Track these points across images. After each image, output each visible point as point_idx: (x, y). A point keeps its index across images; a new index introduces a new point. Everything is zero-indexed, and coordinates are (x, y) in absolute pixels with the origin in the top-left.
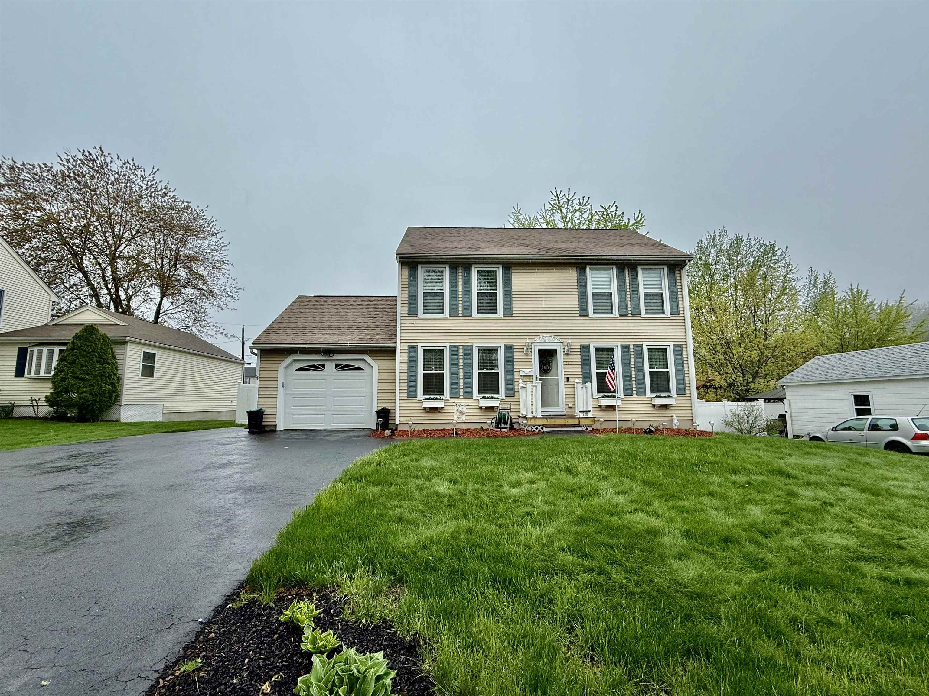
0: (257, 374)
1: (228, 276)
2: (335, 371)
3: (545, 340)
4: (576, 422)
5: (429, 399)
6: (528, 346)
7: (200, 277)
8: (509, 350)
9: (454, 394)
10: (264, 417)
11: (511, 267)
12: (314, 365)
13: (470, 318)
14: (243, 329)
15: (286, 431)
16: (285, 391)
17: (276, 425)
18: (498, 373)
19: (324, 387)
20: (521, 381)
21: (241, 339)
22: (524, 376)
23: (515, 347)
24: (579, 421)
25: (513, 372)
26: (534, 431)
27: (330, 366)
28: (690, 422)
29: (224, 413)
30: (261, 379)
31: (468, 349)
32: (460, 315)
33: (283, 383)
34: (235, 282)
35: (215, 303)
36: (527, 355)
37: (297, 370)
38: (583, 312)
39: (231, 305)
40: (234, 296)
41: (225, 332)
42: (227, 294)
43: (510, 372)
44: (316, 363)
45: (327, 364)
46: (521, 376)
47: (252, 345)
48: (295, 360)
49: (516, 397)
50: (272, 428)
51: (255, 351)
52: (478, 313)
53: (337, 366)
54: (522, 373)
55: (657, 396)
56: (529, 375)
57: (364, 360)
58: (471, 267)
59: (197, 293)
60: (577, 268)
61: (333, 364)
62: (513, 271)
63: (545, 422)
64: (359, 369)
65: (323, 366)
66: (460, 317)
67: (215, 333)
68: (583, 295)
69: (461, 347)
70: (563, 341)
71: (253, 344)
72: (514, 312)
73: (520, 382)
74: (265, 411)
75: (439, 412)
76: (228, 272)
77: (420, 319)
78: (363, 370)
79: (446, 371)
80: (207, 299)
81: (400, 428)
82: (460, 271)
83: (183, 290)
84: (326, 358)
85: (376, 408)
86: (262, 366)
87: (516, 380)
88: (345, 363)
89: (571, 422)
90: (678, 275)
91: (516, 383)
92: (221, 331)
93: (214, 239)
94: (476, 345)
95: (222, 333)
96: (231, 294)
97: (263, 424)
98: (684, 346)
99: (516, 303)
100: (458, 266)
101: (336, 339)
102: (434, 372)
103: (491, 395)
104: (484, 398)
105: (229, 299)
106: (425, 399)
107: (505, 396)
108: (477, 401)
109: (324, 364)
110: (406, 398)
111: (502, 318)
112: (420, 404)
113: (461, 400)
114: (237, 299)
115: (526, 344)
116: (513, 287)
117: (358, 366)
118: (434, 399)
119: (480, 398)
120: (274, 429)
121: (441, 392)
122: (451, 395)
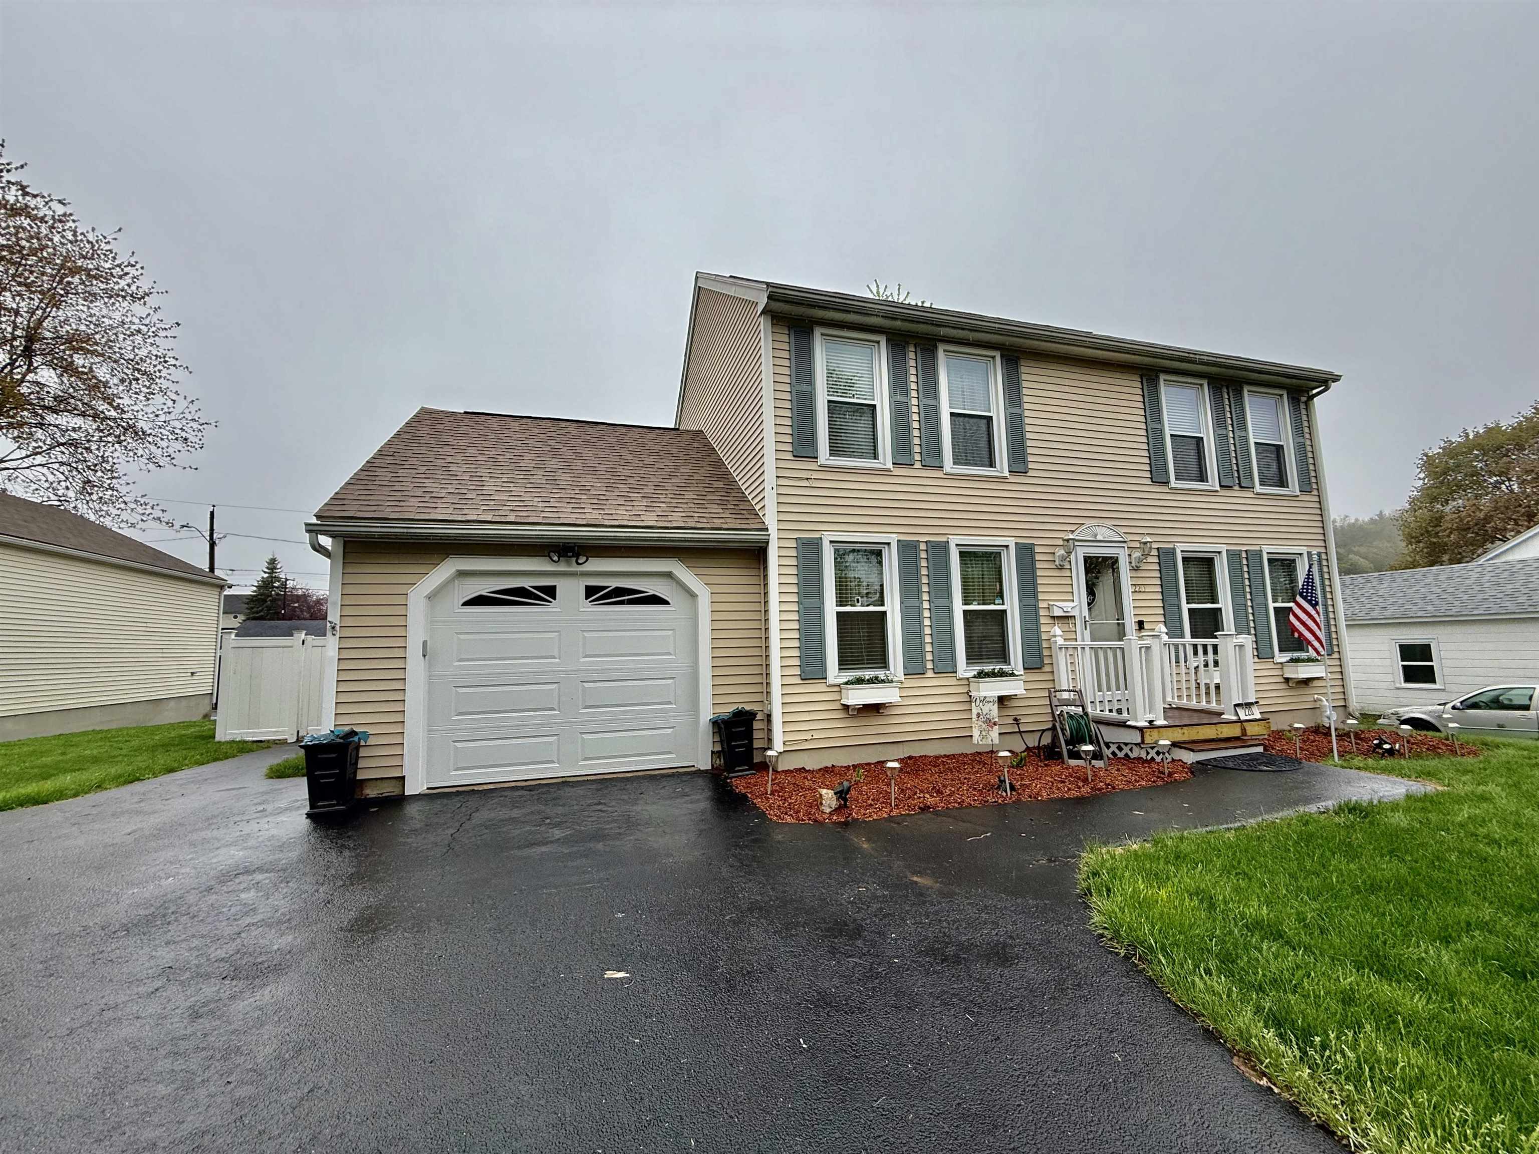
0: (334, 616)
2: (589, 608)
3: (1096, 535)
4: (1235, 731)
5: (859, 681)
6: (1069, 545)
8: (1026, 553)
9: (914, 668)
10: (363, 753)
11: (1018, 358)
12: (523, 588)
13: (939, 474)
14: (212, 514)
15: (434, 796)
16: (430, 667)
17: (403, 778)
18: (1005, 611)
19: (556, 654)
20: (1057, 630)
21: (207, 534)
22: (1059, 617)
23: (1038, 549)
24: (1243, 730)
25: (1036, 609)
27: (571, 591)
28: (1342, 709)
29: (172, 704)
30: (348, 633)
31: (940, 550)
32: (918, 465)
33: (425, 643)
35: (140, 452)
36: (1061, 568)
37: (467, 603)
38: (1158, 477)
40: (191, 438)
42: (173, 433)
43: (1030, 611)
44: (527, 583)
45: (564, 587)
46: (1053, 617)
47: (314, 520)
48: (462, 574)
49: (1047, 669)
50: (388, 790)
51: (325, 541)
52: (954, 463)
53: (590, 591)
54: (1058, 613)
55: (1292, 660)
56: (1068, 618)
57: (669, 575)
58: (936, 348)
60: (1141, 376)
61: (580, 587)
62: (1023, 369)
63: (1179, 735)
64: (655, 600)
65: (551, 591)
66: (917, 471)
68: (1154, 436)
69: (923, 547)
70: (1130, 537)
71: (318, 517)
72: (1030, 466)
73: (1053, 634)
74: (366, 735)
75: (882, 714)
77: (824, 468)
78: (667, 603)
79: (893, 608)
80: (119, 442)
81: (786, 764)
82: (912, 356)
84: (562, 567)
85: (707, 713)
86: (350, 590)
87: (1043, 628)
88: (614, 583)
89: (1226, 732)
91: (1044, 636)
94: (956, 541)
96: (184, 434)
97: (359, 777)
98: (1323, 556)
99: (1032, 447)
100: (908, 343)
102: (858, 609)
103: (994, 668)
104: (981, 675)
105: (178, 445)
106: (846, 683)
107: (1025, 669)
108: (966, 682)
109: (555, 587)
110: (797, 680)
111: (1006, 478)
112: (835, 696)
113: (931, 680)
114: (197, 446)
115: (1061, 542)
116: (1026, 406)
117: (651, 593)
118: (871, 681)
119: (971, 674)
120: (397, 791)
121: (883, 663)
122: (905, 668)
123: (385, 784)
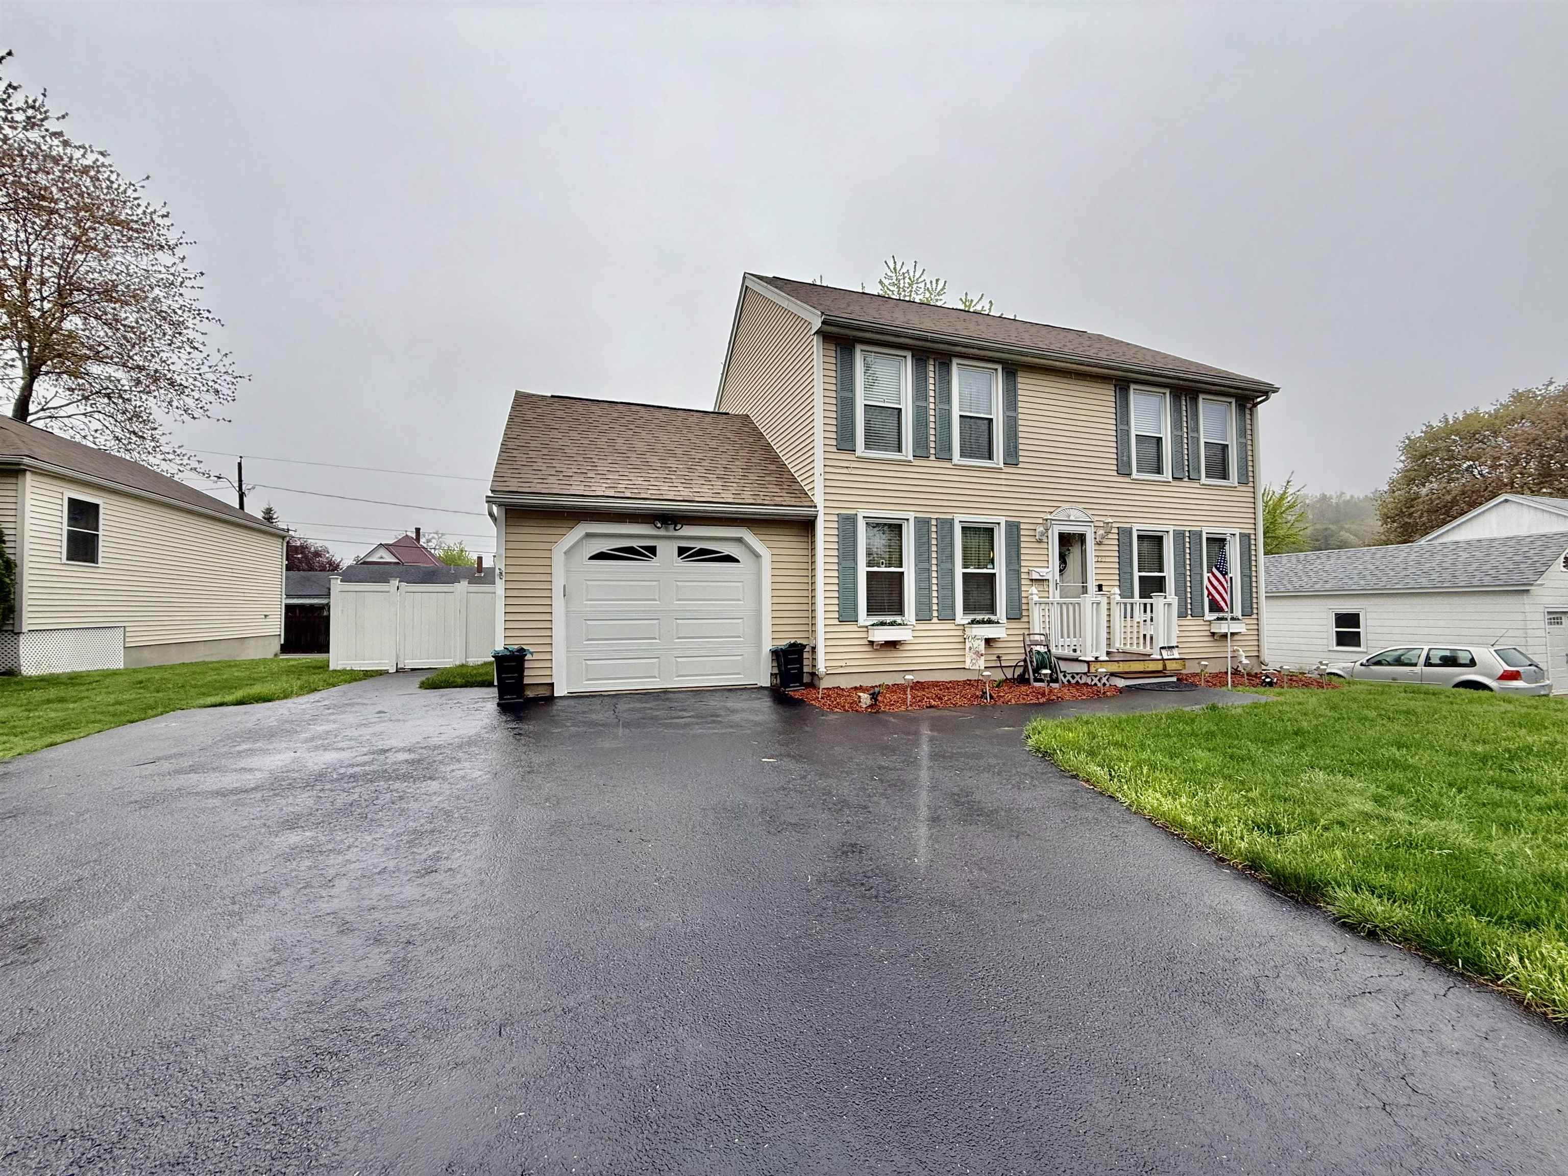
2: (680, 564)
3: (1069, 516)
4: (1159, 666)
6: (1043, 525)
8: (1013, 529)
9: (923, 616)
11: (1017, 370)
12: (633, 548)
13: (948, 465)
14: (240, 465)
15: (576, 697)
16: (567, 603)
17: (552, 684)
18: (994, 574)
19: (657, 597)
20: (1034, 590)
22: (1036, 580)
23: (1022, 526)
24: (1165, 666)
25: (1018, 572)
27: (667, 550)
28: (1258, 660)
29: (252, 642)
30: (510, 578)
31: (946, 525)
32: (932, 457)
33: (565, 587)
34: (227, 361)
36: (1040, 541)
37: (592, 558)
38: (1123, 469)
39: (216, 410)
40: (224, 391)
42: (205, 385)
43: (1014, 572)
44: (635, 544)
45: (661, 546)
46: (1032, 580)
48: (588, 535)
49: (1025, 619)
50: (543, 692)
51: (497, 510)
52: (961, 456)
53: (682, 551)
54: (1035, 576)
55: (1218, 619)
56: (1043, 580)
57: (740, 540)
58: (951, 361)
60: (1115, 386)
61: (674, 546)
62: (1019, 380)
63: (1114, 668)
64: (729, 559)
65: (652, 550)
66: (932, 462)
68: (1122, 436)
69: (934, 522)
70: (1096, 518)
71: (492, 491)
72: (1021, 459)
73: (1033, 592)
74: (527, 651)
75: (900, 650)
76: (201, 338)
77: (861, 459)
78: (737, 561)
79: (909, 570)
81: (825, 684)
82: (931, 368)
84: (662, 532)
85: (768, 646)
86: (510, 545)
87: (1023, 588)
88: (699, 545)
89: (1152, 666)
90: (1248, 416)
91: (1024, 594)
92: (194, 464)
94: (959, 518)
97: (526, 681)
98: (1253, 537)
99: (1023, 443)
100: (928, 358)
102: (883, 569)
103: (986, 617)
104: (973, 622)
106: (873, 625)
107: (1008, 619)
108: (962, 628)
109: (655, 547)
110: (836, 622)
111: (1001, 469)
112: (863, 635)
113: (936, 625)
115: (1040, 521)
116: (1020, 410)
117: (726, 553)
118: (892, 624)
119: (966, 622)
120: (548, 694)
121: (900, 611)
122: (917, 615)
123: (540, 688)
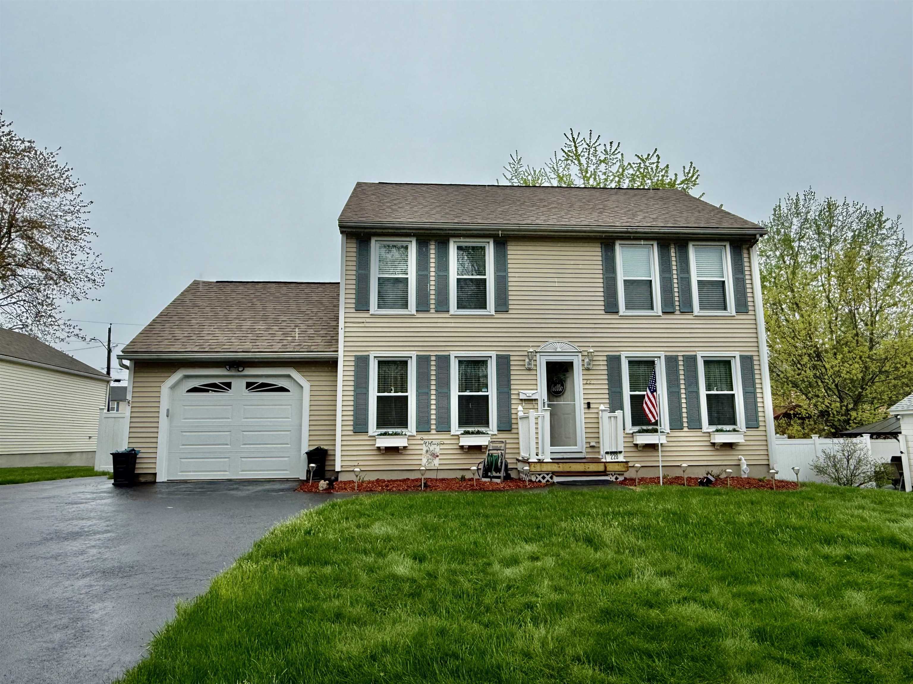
0: (129, 397)
1: (88, 251)
2: (245, 392)
3: (556, 349)
4: (601, 468)
5: (385, 434)
6: (531, 356)
7: (45, 251)
8: (504, 363)
9: (423, 427)
10: (138, 461)
11: (506, 241)
12: (215, 384)
13: (446, 315)
14: (110, 329)
15: (171, 482)
16: (171, 422)
17: (155, 474)
18: (488, 396)
19: (230, 416)
20: (520, 408)
21: (106, 344)
22: (525, 400)
23: (512, 358)
24: (606, 467)
25: (509, 394)
26: (540, 481)
27: (238, 385)
28: (765, 468)
29: (78, 455)
30: (135, 405)
31: (444, 361)
32: (432, 311)
33: (168, 410)
35: (68, 291)
36: (529, 369)
37: (188, 391)
38: (611, 308)
40: (97, 280)
41: (82, 334)
42: (87, 277)
43: (505, 395)
44: (217, 381)
45: (235, 383)
46: (521, 400)
47: (121, 354)
48: (186, 377)
49: (514, 431)
50: (150, 479)
51: (127, 363)
52: (458, 308)
53: (249, 385)
54: (522, 397)
56: (532, 400)
57: (289, 376)
58: (448, 241)
59: (41, 275)
60: (601, 244)
61: (243, 383)
62: (509, 248)
63: (555, 468)
64: (282, 389)
65: (229, 385)
66: (432, 314)
67: (66, 334)
68: (610, 283)
69: (433, 358)
70: (582, 349)
71: (123, 352)
72: (511, 307)
73: (519, 410)
74: (139, 452)
75: (401, 454)
76: (88, 245)
77: (374, 316)
78: (288, 391)
79: (412, 395)
80: (56, 284)
81: (342, 478)
82: (433, 247)
83: (19, 271)
84: (233, 373)
85: (305, 448)
86: (136, 384)
87: (513, 406)
88: (261, 381)
89: (593, 467)
90: (745, 255)
91: (513, 411)
93: (69, 196)
94: (456, 354)
95: (77, 335)
96: (93, 278)
97: (137, 471)
98: (755, 358)
99: (513, 295)
100: (430, 240)
101: (248, 346)
102: (393, 394)
103: (476, 429)
104: (467, 433)
105: (90, 285)
107: (498, 431)
108: (456, 437)
109: (230, 383)
110: (351, 433)
111: (493, 315)
112: (372, 442)
113: (433, 436)
114: (101, 285)
115: (526, 353)
116: (509, 270)
117: (280, 385)
118: (393, 434)
119: (460, 433)
120: (153, 480)
121: (404, 425)
122: (417, 428)
123: (149, 476)
